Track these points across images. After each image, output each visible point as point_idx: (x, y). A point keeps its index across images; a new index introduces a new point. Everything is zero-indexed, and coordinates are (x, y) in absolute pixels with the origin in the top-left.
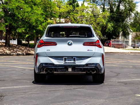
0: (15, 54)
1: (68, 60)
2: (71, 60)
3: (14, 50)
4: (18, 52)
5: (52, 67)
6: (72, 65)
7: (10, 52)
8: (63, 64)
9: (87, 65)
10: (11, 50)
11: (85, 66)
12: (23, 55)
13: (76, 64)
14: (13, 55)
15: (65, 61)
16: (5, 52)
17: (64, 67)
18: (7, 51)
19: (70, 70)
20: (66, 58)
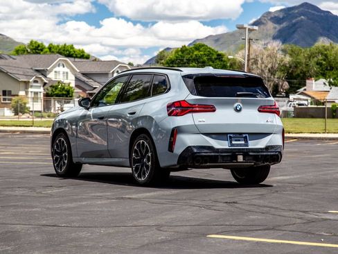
1: (236, 141)
8: (228, 147)
9: (267, 148)
11: (265, 150)
13: (250, 147)
17: (230, 154)
19: (240, 158)
20: (231, 135)
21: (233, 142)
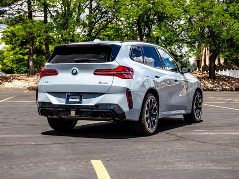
0: (219, 89)
1: (73, 98)
2: (75, 98)
3: (218, 83)
4: (224, 87)
5: (50, 109)
6: (76, 106)
7: (212, 86)
8: (64, 104)
9: (97, 106)
10: (216, 83)
11: (95, 108)
12: (232, 90)
13: (83, 104)
14: (215, 91)
15: (68, 99)
16: (205, 86)
17: (64, 109)
18: (209, 85)
19: (73, 113)
20: (69, 94)
21: (70, 100)
